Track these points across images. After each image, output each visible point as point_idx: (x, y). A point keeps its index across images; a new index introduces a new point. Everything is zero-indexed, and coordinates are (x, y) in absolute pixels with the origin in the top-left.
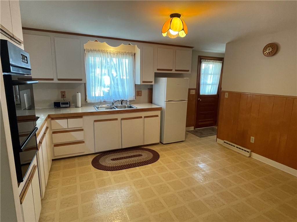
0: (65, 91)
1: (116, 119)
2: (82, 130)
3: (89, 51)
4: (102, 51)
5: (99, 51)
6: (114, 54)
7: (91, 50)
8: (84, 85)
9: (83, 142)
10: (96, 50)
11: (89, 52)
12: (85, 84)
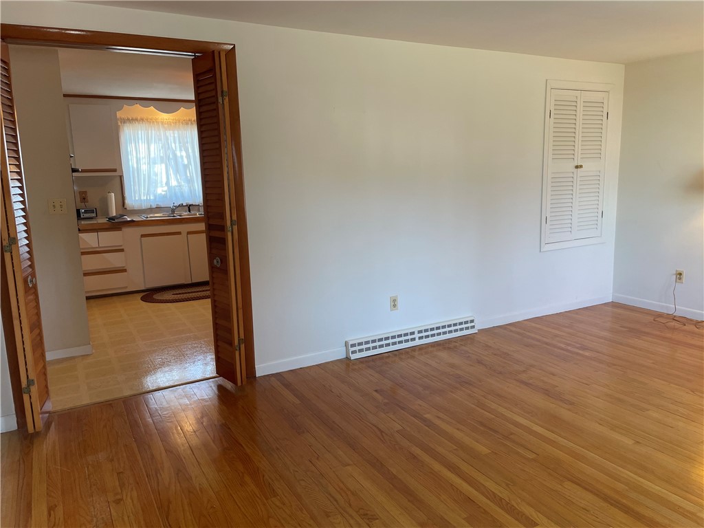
0: (86, 192)
1: (179, 233)
2: (122, 250)
3: (124, 121)
4: (147, 119)
5: (142, 120)
6: (169, 124)
7: (128, 119)
8: (118, 179)
9: (125, 271)
10: (136, 120)
11: (124, 123)
12: (121, 177)
